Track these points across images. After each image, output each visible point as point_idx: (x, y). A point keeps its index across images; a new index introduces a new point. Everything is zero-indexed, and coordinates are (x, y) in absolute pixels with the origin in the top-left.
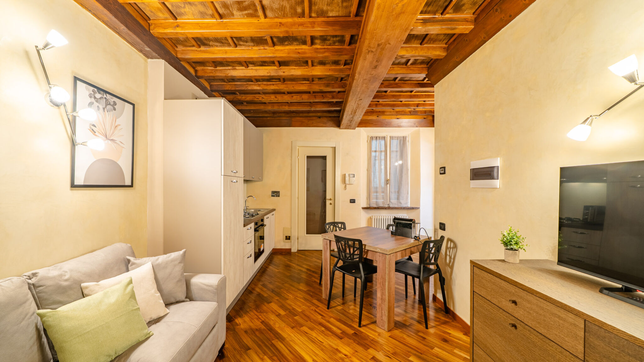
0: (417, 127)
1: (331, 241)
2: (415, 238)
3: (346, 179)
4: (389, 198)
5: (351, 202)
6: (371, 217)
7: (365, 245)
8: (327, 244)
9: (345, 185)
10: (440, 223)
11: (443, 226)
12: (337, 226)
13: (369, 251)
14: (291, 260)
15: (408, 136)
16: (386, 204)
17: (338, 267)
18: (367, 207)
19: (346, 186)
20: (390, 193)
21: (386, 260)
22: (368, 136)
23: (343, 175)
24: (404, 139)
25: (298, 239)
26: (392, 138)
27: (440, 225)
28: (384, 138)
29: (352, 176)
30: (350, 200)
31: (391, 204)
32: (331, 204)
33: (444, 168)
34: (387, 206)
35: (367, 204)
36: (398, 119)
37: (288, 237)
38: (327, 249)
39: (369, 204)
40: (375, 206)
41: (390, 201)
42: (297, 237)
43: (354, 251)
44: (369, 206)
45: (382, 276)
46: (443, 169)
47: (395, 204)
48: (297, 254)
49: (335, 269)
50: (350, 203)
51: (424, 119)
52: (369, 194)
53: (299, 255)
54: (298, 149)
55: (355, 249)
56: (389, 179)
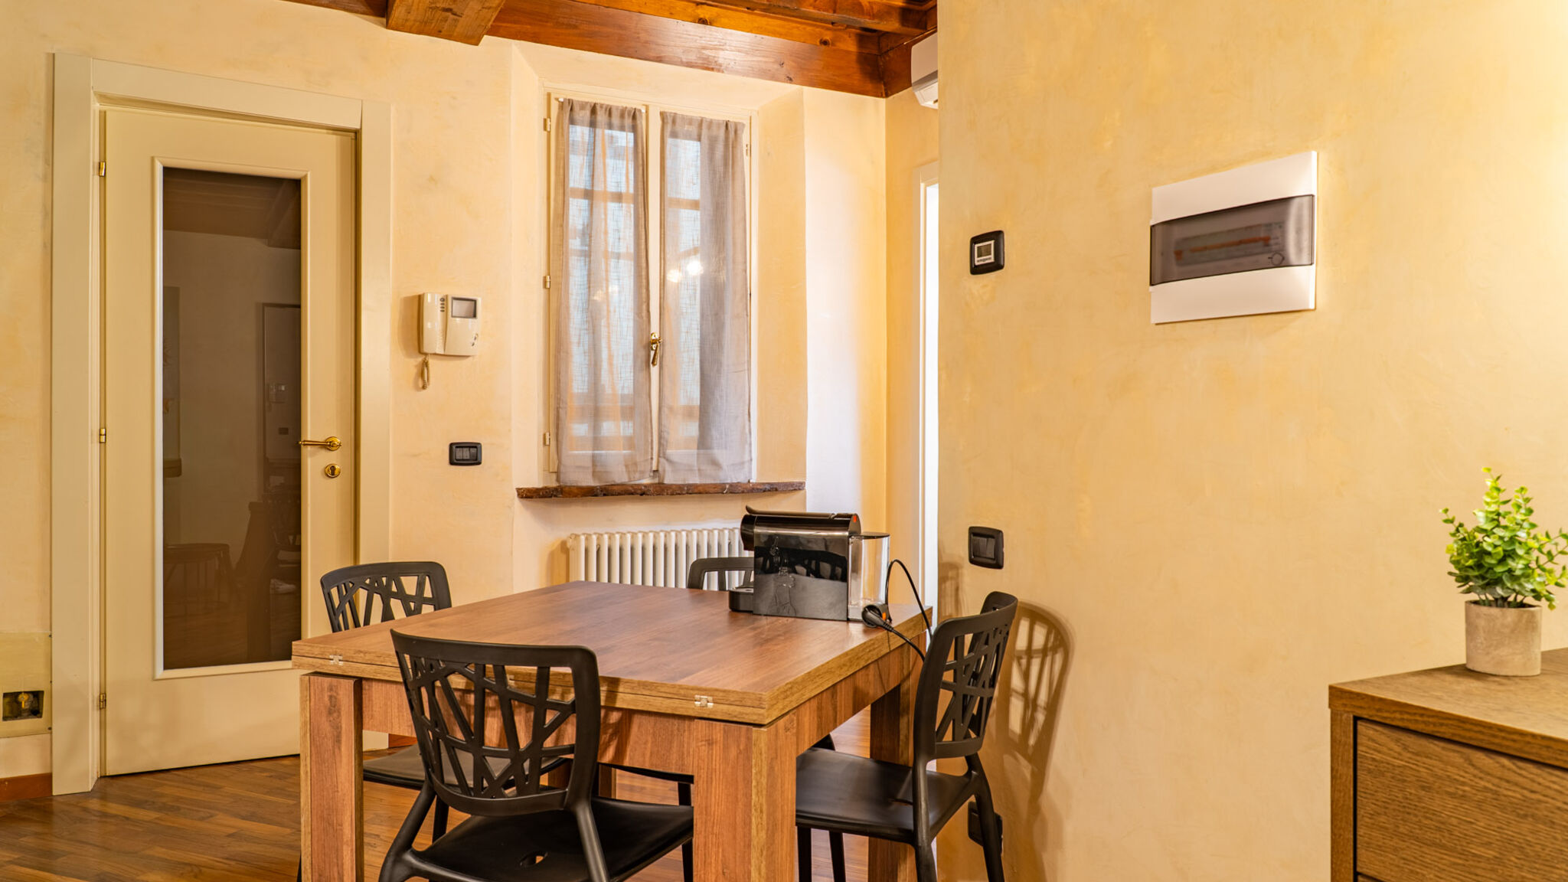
0: (790, 80)
1: (365, 685)
2: (870, 614)
3: (428, 325)
4: (660, 437)
5: (454, 461)
6: (563, 544)
7: (614, 682)
8: (333, 709)
9: (420, 359)
10: (971, 529)
11: (992, 542)
12: (394, 589)
13: (637, 720)
14: (49, 854)
15: (746, 122)
16: (642, 472)
17: (420, 856)
18: (545, 489)
19: (425, 364)
20: (665, 410)
21: (749, 759)
22: (549, 95)
23: (408, 301)
24: (732, 135)
25: (103, 703)
26: (674, 122)
27: (970, 540)
28: (632, 119)
29: (458, 308)
30: (451, 445)
31: (668, 468)
32: (331, 472)
33: (997, 236)
34: (646, 481)
35: (547, 470)
36: (703, 21)
37: (25, 702)
38: (338, 740)
39: (558, 473)
40: (588, 481)
41: (662, 454)
42: (93, 693)
43: (540, 732)
44: (558, 480)
45: (725, 866)
46: (992, 242)
47: (690, 470)
48: (94, 804)
49: (401, 871)
50: (452, 463)
51: (823, 47)
52: (558, 418)
53: (114, 808)
54: (103, 116)
55: (550, 717)
56: (657, 337)
